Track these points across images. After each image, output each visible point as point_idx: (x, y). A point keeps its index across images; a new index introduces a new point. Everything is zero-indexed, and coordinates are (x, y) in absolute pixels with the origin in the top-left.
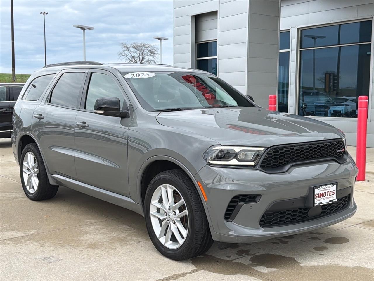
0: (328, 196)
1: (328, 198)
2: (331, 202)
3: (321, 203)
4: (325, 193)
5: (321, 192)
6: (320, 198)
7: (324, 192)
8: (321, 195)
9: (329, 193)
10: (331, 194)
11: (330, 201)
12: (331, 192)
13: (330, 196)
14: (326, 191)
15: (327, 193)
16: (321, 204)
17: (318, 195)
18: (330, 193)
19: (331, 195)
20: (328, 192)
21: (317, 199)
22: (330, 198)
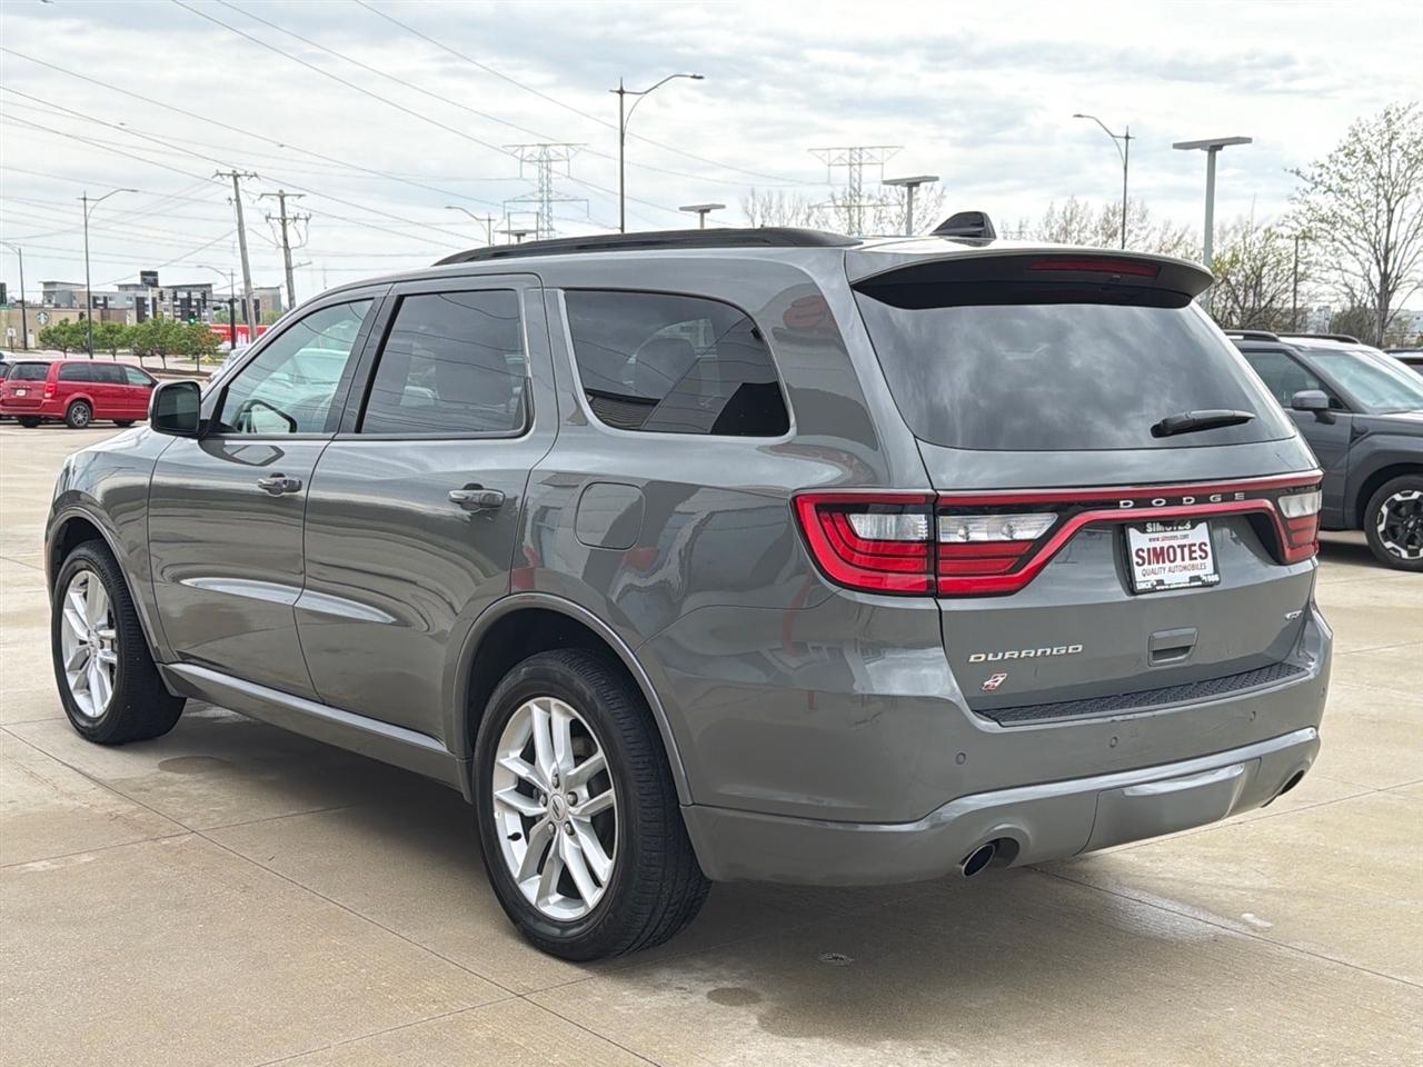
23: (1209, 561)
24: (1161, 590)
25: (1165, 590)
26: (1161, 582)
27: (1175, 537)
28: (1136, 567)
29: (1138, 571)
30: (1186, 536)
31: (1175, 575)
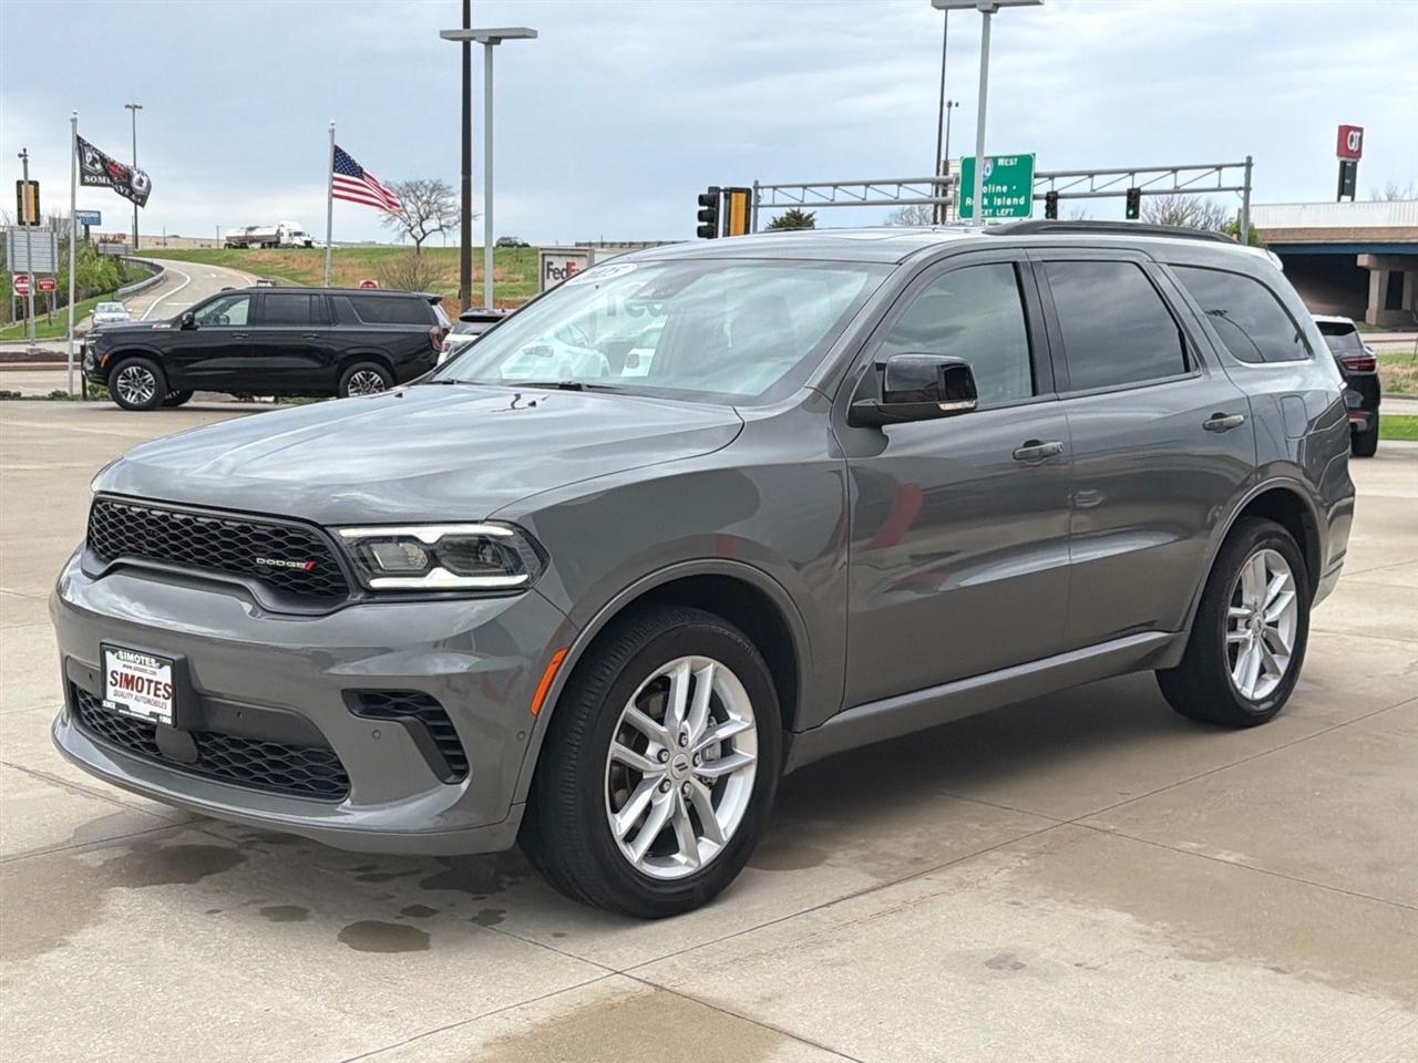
0: (148, 693)
1: (149, 701)
2: (155, 720)
3: (126, 708)
4: (140, 681)
5: (130, 672)
6: (124, 690)
7: (137, 674)
8: (129, 682)
9: (153, 685)
10: (158, 692)
11: (153, 714)
12: (159, 686)
13: (156, 698)
14: (145, 676)
15: (146, 684)
16: (124, 712)
17: (118, 678)
18: (156, 689)
19: (159, 696)
20: (150, 681)
21: (117, 688)
22: (156, 704)
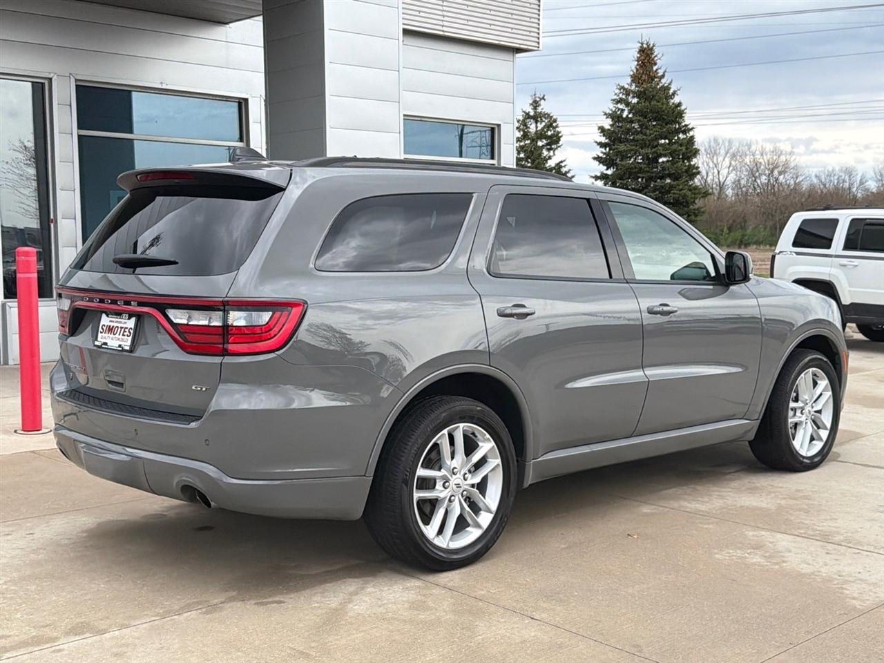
23: (130, 338)
24: (104, 348)
25: (107, 348)
26: (105, 344)
27: (121, 322)
28: (99, 334)
29: (100, 335)
30: (126, 323)
31: (113, 342)
